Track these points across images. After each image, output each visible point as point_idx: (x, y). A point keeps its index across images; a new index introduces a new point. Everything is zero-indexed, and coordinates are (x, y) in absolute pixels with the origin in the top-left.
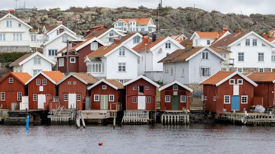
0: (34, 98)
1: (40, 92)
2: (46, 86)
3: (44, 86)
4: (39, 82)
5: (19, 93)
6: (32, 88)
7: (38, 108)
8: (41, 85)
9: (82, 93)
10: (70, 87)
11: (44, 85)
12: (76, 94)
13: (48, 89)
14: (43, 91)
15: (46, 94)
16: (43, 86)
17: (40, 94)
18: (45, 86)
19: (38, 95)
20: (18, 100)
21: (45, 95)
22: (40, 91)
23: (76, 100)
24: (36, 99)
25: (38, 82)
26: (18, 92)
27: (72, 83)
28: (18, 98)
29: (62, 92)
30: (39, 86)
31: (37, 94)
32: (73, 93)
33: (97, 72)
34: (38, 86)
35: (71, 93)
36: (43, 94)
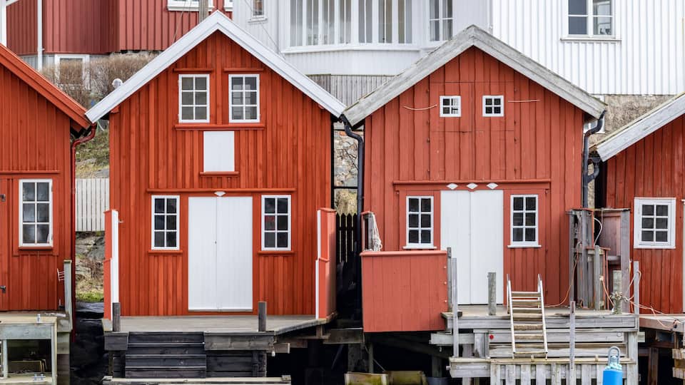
0: (159, 225)
1: (211, 176)
2: (255, 129)
3: (237, 130)
4: (201, 98)
5: (28, 188)
6: (143, 146)
7: (191, 308)
8: (220, 123)
9: (556, 187)
10: (452, 139)
11: (245, 121)
12: (500, 194)
13: (276, 150)
14: (229, 167)
15: (255, 195)
16: (231, 134)
17: (211, 194)
18: (247, 128)
19: (193, 202)
20: (22, 244)
21: (248, 200)
22: (208, 168)
23: (506, 241)
24: (171, 239)
25: (188, 98)
26: (21, 182)
27: (471, 107)
28: (21, 224)
29: (390, 179)
30: (201, 130)
31: (185, 194)
32: (482, 185)
33: (389, 41)
34: (192, 129)
35: (462, 185)
36: (228, 194)
